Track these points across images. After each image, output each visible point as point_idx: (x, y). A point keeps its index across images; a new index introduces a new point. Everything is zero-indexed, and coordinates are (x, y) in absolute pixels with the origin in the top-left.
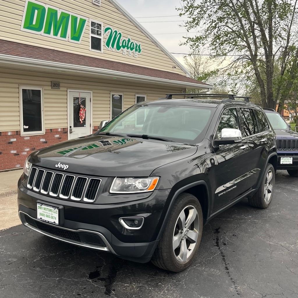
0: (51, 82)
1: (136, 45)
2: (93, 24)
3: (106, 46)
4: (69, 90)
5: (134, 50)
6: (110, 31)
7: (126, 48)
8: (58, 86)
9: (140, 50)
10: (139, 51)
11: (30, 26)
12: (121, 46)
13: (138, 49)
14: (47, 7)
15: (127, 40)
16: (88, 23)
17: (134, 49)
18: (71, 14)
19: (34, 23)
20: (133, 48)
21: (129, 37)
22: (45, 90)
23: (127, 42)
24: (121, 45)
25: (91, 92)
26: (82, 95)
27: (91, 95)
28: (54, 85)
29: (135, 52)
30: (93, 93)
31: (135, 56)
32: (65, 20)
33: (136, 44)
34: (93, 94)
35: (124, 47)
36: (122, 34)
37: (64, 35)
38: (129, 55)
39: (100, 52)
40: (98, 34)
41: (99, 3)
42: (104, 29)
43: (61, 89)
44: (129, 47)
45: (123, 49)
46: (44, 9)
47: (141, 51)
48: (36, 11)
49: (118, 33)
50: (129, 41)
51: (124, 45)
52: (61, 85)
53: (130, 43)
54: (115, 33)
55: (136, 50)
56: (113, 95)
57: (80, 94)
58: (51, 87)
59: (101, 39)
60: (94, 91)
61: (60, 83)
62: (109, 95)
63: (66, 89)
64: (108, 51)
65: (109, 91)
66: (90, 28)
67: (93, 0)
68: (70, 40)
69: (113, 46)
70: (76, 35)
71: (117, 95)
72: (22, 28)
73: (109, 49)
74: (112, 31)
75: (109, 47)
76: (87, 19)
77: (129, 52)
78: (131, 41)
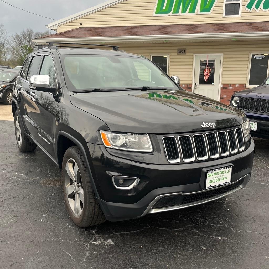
0: (177, 49)
3: (247, 9)
4: (195, 55)
8: (184, 52)
11: (161, 11)
19: (164, 8)
22: (171, 56)
25: (222, 54)
26: (211, 58)
28: (179, 51)
34: (223, 56)
37: (193, 10)
39: (238, 16)
43: (187, 54)
52: (187, 51)
56: (253, 56)
57: (208, 57)
58: (177, 53)
59: (239, 4)
60: (225, 53)
61: (186, 49)
62: (247, 56)
63: (192, 54)
64: (250, 13)
65: (248, 52)
68: (199, 13)
69: (257, 7)
70: (207, 7)
71: (260, 55)
72: (154, 15)
73: (251, 11)
75: (250, 9)
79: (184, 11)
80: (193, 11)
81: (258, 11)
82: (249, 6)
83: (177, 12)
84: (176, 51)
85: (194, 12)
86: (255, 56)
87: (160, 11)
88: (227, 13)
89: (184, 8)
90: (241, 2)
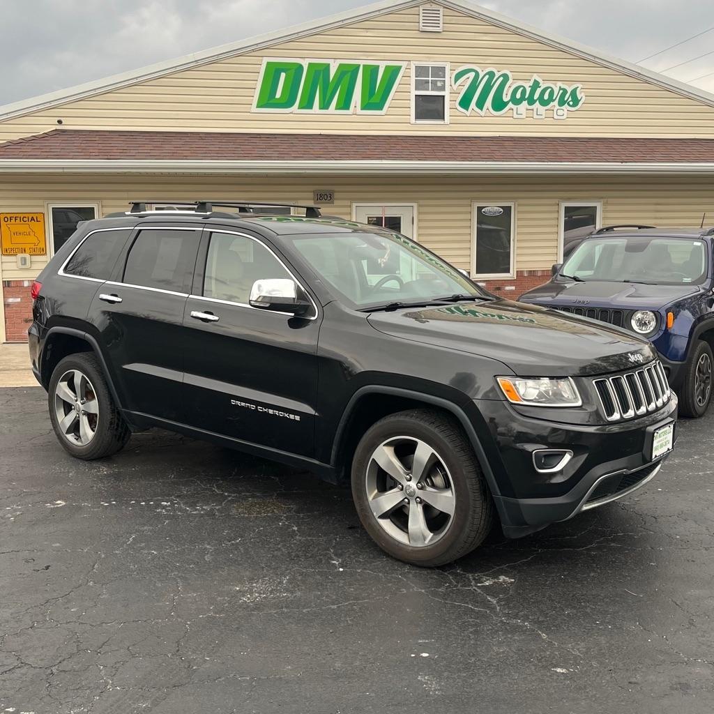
0: (314, 192)
1: (561, 91)
2: (421, 71)
3: (459, 108)
4: (354, 205)
5: (556, 103)
7: (525, 103)
8: (329, 198)
9: (576, 101)
10: (571, 103)
11: (271, 102)
12: (508, 103)
13: (570, 99)
14: (305, 64)
15: (528, 85)
16: (408, 70)
17: (554, 100)
18: (362, 63)
19: (278, 95)
20: (551, 99)
21: (535, 77)
23: (528, 90)
24: (506, 99)
25: (415, 205)
26: (391, 213)
27: (413, 209)
28: (319, 196)
29: (557, 107)
30: (419, 206)
31: (556, 117)
33: (560, 89)
34: (418, 210)
35: (517, 102)
36: (510, 75)
37: (345, 104)
38: (535, 116)
39: (442, 122)
40: (435, 88)
41: (439, 27)
42: (451, 74)
43: (336, 203)
44: (535, 98)
45: (514, 107)
46: (301, 67)
47: (581, 103)
48: (283, 75)
49: (498, 75)
50: (536, 85)
51: (518, 96)
52: (336, 195)
53: (538, 91)
54: (487, 76)
55: (562, 103)
56: (480, 209)
57: (384, 211)
58: (313, 201)
59: (444, 96)
60: (422, 202)
61: (334, 192)
62: (468, 209)
63: (347, 203)
64: (465, 118)
65: (469, 201)
66: (413, 79)
67: (421, 24)
68: (359, 111)
69: (480, 104)
70: (376, 99)
71: (493, 207)
72: (254, 108)
73: (468, 113)
74: (477, 73)
75: (467, 110)
76: (404, 64)
77: (535, 110)
78: (543, 86)
79: (325, 105)
80: (346, 107)
81: (482, 113)
82: (465, 103)
83: (310, 106)
84: (311, 195)
85: (348, 109)
86: (483, 210)
87: (267, 100)
88: (419, 116)
89: (324, 99)
90: (446, 93)
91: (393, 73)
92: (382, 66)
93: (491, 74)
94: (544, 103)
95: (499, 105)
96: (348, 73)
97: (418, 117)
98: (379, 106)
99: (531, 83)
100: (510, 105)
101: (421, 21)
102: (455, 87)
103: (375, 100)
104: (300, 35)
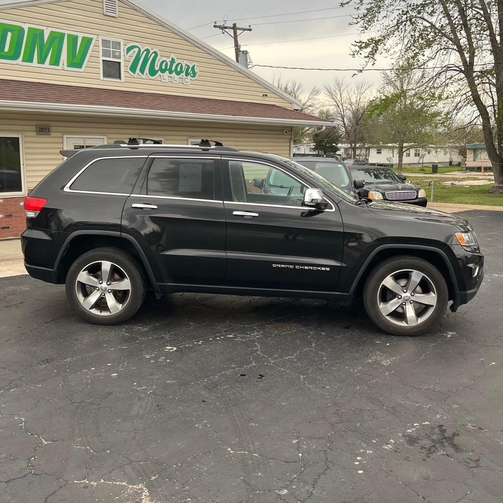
0: (36, 125)
1: (187, 67)
2: (105, 43)
3: (130, 71)
4: (65, 136)
5: (184, 74)
6: (136, 50)
7: (167, 72)
8: (47, 131)
9: (194, 74)
10: (192, 75)
11: (1, 54)
12: (158, 71)
13: (191, 72)
14: (26, 27)
15: (169, 60)
16: (97, 42)
17: (183, 72)
18: (67, 32)
19: (6, 50)
20: (181, 72)
21: (172, 56)
22: (25, 137)
23: (169, 63)
24: (157, 68)
25: (105, 138)
26: (90, 143)
27: (104, 141)
28: (40, 129)
29: (185, 77)
30: (108, 138)
31: (184, 83)
32: (56, 42)
33: (186, 65)
34: (107, 141)
35: (163, 71)
36: (158, 52)
37: (56, 62)
38: (173, 82)
39: (119, 80)
40: (115, 57)
42: (124, 48)
43: (53, 134)
44: (173, 70)
45: (161, 74)
46: (22, 30)
47: (197, 75)
48: (9, 34)
49: (151, 51)
50: (173, 61)
51: (163, 67)
52: (52, 129)
53: (175, 65)
54: (145, 52)
55: (187, 74)
57: (84, 141)
58: (36, 133)
60: (109, 136)
61: (51, 126)
63: (60, 134)
64: (134, 79)
66: (101, 48)
67: (105, 10)
68: (66, 67)
69: (142, 71)
73: (135, 76)
74: (140, 50)
75: (135, 74)
76: (95, 37)
77: (173, 78)
78: (177, 62)
79: (42, 61)
81: (144, 77)
82: (133, 68)
83: (30, 60)
84: (34, 128)
85: (58, 65)
88: (106, 75)
89: (41, 56)
90: (121, 61)
91: (87, 42)
92: (80, 36)
93: (148, 51)
94: (178, 73)
95: (153, 72)
96: (57, 38)
97: (104, 76)
98: (80, 66)
99: (170, 60)
100: (159, 73)
101: (105, 8)
102: (127, 57)
103: (76, 61)
104: (22, 4)
